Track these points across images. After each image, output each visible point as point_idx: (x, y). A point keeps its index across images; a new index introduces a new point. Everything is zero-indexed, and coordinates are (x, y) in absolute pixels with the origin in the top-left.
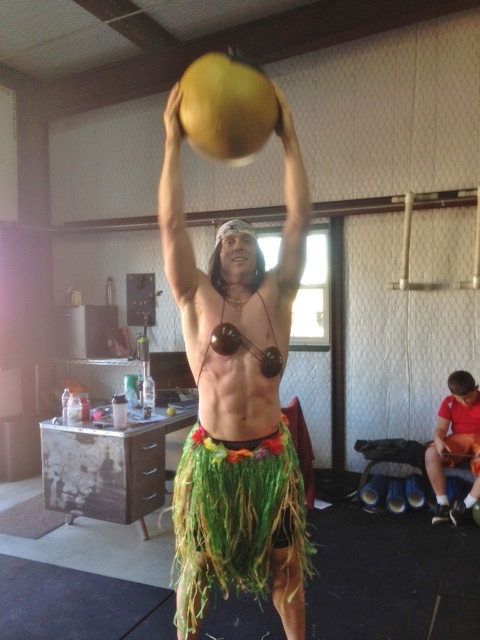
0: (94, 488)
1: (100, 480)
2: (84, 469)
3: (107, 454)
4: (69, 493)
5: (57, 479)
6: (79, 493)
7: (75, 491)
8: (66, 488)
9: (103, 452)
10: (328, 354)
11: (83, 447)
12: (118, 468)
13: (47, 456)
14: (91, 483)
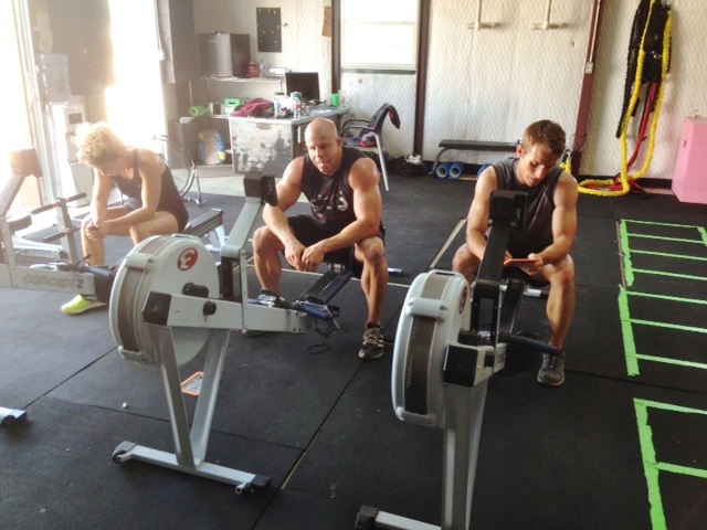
0: (270, 158)
1: (274, 152)
2: (263, 146)
3: (280, 135)
4: (253, 162)
5: (243, 153)
6: (260, 161)
7: (256, 160)
8: (249, 159)
9: (277, 134)
10: (415, 77)
11: (262, 131)
12: (287, 144)
13: (234, 139)
14: (268, 154)
